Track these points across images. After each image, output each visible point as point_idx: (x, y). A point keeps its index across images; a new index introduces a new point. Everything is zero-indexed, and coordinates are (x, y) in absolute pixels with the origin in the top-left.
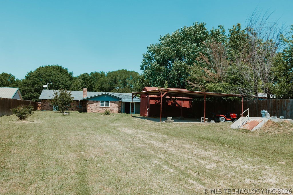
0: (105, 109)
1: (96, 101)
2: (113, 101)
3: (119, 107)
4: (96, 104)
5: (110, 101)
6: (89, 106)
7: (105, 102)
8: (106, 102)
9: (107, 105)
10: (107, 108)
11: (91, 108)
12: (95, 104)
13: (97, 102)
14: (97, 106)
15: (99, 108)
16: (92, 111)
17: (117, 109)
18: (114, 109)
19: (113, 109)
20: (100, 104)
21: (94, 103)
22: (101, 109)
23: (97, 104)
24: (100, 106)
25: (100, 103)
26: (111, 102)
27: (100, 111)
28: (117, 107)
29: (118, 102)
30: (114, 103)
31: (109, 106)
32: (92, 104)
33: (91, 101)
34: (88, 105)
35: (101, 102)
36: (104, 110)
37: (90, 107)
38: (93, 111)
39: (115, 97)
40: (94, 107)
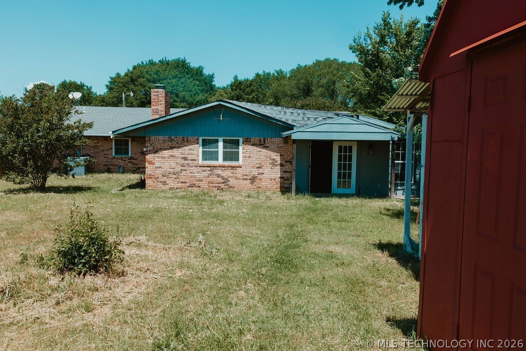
0: (219, 172)
1: (180, 138)
2: (255, 139)
3: (281, 165)
4: (180, 150)
5: (241, 140)
6: (150, 163)
7: (221, 144)
8: (224, 141)
9: (231, 156)
10: (233, 167)
11: (159, 171)
12: (176, 152)
13: (185, 142)
14: (185, 159)
15: (195, 170)
16: (164, 183)
17: (276, 173)
18: (261, 171)
19: (255, 172)
20: (198, 150)
21: (172, 148)
22: (206, 174)
23: (186, 150)
24: (201, 162)
25: (201, 149)
26: (247, 141)
27: (200, 184)
28: (273, 163)
29: (278, 140)
30: (262, 144)
31: (237, 159)
32: (166, 153)
33: (161, 138)
34: (149, 157)
35: (205, 143)
36: (219, 176)
37: (157, 164)
38: (171, 183)
39: (266, 119)
40: (173, 165)
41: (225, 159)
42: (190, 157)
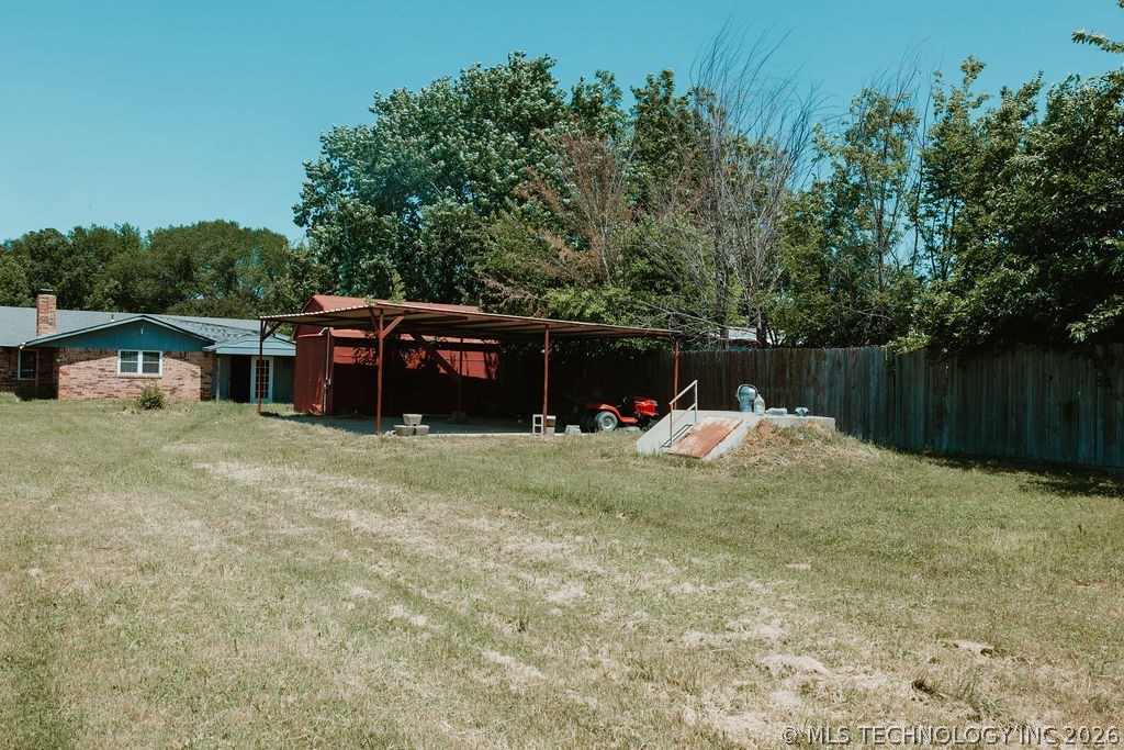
0: (139, 383)
1: (97, 350)
2: (176, 352)
3: (202, 377)
4: (97, 362)
5: (161, 353)
6: (65, 374)
7: (140, 357)
8: (144, 354)
9: (151, 368)
10: (152, 379)
11: (73, 382)
12: (93, 363)
13: (102, 354)
14: (103, 370)
15: (113, 380)
16: (80, 394)
17: (197, 384)
18: (181, 382)
19: (176, 383)
20: (117, 362)
21: (88, 359)
22: (125, 385)
23: (104, 361)
24: (119, 373)
25: (119, 361)
26: (168, 354)
27: (119, 394)
28: (194, 375)
29: (199, 354)
30: (182, 357)
31: (157, 372)
32: (82, 364)
33: (77, 349)
34: (62, 368)
35: (124, 356)
36: (138, 387)
37: (72, 376)
38: (87, 393)
39: (188, 335)
40: (90, 376)
41: (144, 371)
42: (108, 368)
